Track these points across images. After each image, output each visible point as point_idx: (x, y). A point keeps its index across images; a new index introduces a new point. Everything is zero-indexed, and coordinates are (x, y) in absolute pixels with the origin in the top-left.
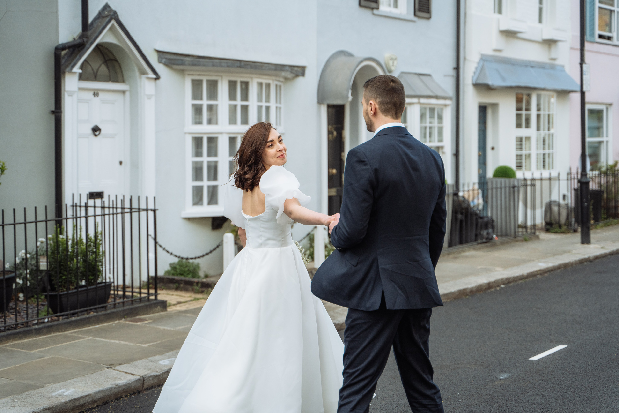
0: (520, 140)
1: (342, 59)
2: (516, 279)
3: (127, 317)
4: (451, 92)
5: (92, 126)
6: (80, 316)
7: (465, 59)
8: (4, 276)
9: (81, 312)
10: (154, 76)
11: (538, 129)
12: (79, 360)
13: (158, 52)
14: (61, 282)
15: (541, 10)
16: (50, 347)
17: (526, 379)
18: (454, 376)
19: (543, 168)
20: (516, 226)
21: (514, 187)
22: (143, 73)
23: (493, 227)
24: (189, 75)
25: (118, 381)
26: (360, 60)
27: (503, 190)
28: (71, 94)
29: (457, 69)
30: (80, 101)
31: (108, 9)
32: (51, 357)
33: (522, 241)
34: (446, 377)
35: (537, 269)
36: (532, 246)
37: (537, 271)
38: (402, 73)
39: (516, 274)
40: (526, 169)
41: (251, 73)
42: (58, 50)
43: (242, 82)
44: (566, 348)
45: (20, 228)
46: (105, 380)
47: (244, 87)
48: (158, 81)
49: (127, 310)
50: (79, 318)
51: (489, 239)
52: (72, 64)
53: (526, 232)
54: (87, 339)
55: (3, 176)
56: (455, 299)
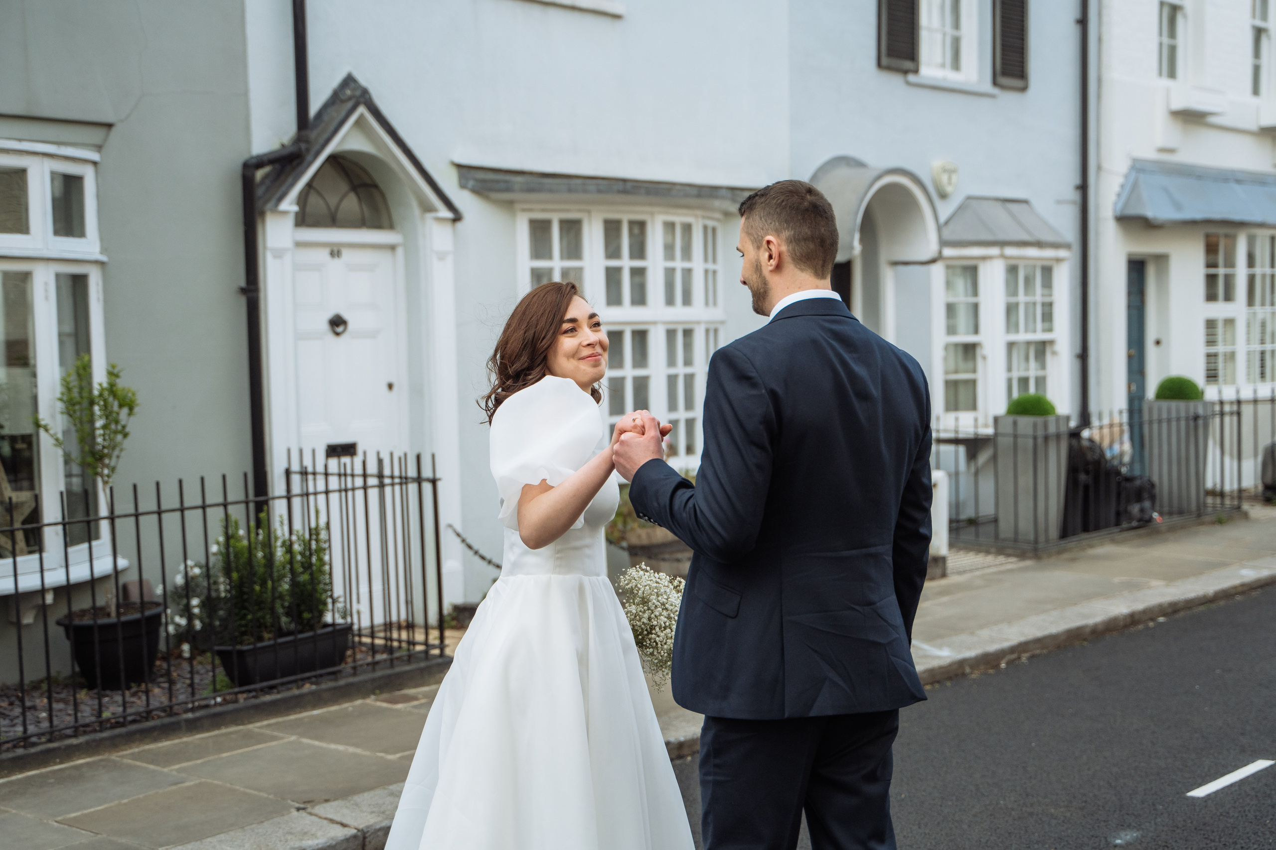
0: (1211, 324)
1: (843, 172)
2: (1190, 604)
3: (381, 693)
4: (1070, 234)
5: (330, 315)
6: (283, 691)
7: (1099, 168)
8: (142, 612)
9: (283, 684)
10: (449, 215)
11: (1251, 301)
12: (248, 791)
13: (459, 167)
14: (246, 626)
15: (1257, 70)
16: (206, 759)
17: (1172, 845)
18: (1015, 836)
19: (1260, 379)
20: (1202, 493)
21: (1196, 418)
22: (428, 208)
23: (1153, 498)
24: (524, 210)
25: (308, 840)
26: (875, 174)
27: (1174, 424)
28: (279, 254)
29: (1083, 188)
30: (297, 267)
31: (352, 85)
32: (197, 782)
33: (1213, 523)
34: (999, 838)
35: (1236, 582)
36: (1236, 533)
37: (1235, 587)
38: (969, 198)
39: (1191, 595)
40: (1225, 382)
41: (651, 204)
42: (250, 167)
43: (632, 223)
44: (1271, 766)
45: (149, 523)
46: (282, 839)
47: (636, 230)
48: (459, 225)
49: (381, 678)
50: (279, 696)
51: (1145, 522)
52: (278, 195)
53: (1222, 504)
54: (286, 740)
55: (132, 418)
56: (1059, 647)
